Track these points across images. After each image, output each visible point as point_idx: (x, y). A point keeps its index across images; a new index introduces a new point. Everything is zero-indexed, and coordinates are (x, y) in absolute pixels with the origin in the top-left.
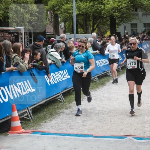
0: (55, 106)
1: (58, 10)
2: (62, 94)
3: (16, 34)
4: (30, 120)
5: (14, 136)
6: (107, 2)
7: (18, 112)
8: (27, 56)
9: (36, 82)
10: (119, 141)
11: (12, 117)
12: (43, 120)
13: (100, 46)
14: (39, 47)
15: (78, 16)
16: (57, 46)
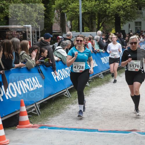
0: (61, 101)
1: (65, 8)
2: (68, 90)
4: (37, 115)
5: (22, 130)
6: (112, 1)
7: (26, 107)
8: (34, 53)
10: (123, 135)
11: (20, 112)
12: (50, 115)
13: (105, 44)
14: (45, 44)
15: (83, 14)
16: (63, 43)
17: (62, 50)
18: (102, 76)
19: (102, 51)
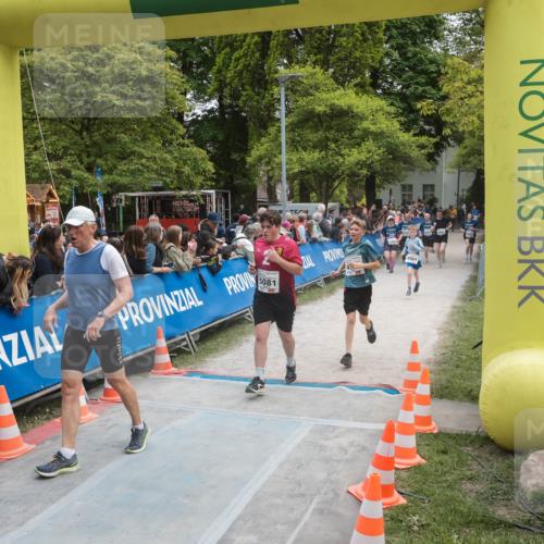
0: (239, 329)
3: (202, 202)
4: (190, 353)
8: (192, 244)
9: (205, 290)
11: (157, 348)
13: (331, 227)
17: (247, 241)
18: (321, 283)
19: (327, 239)
